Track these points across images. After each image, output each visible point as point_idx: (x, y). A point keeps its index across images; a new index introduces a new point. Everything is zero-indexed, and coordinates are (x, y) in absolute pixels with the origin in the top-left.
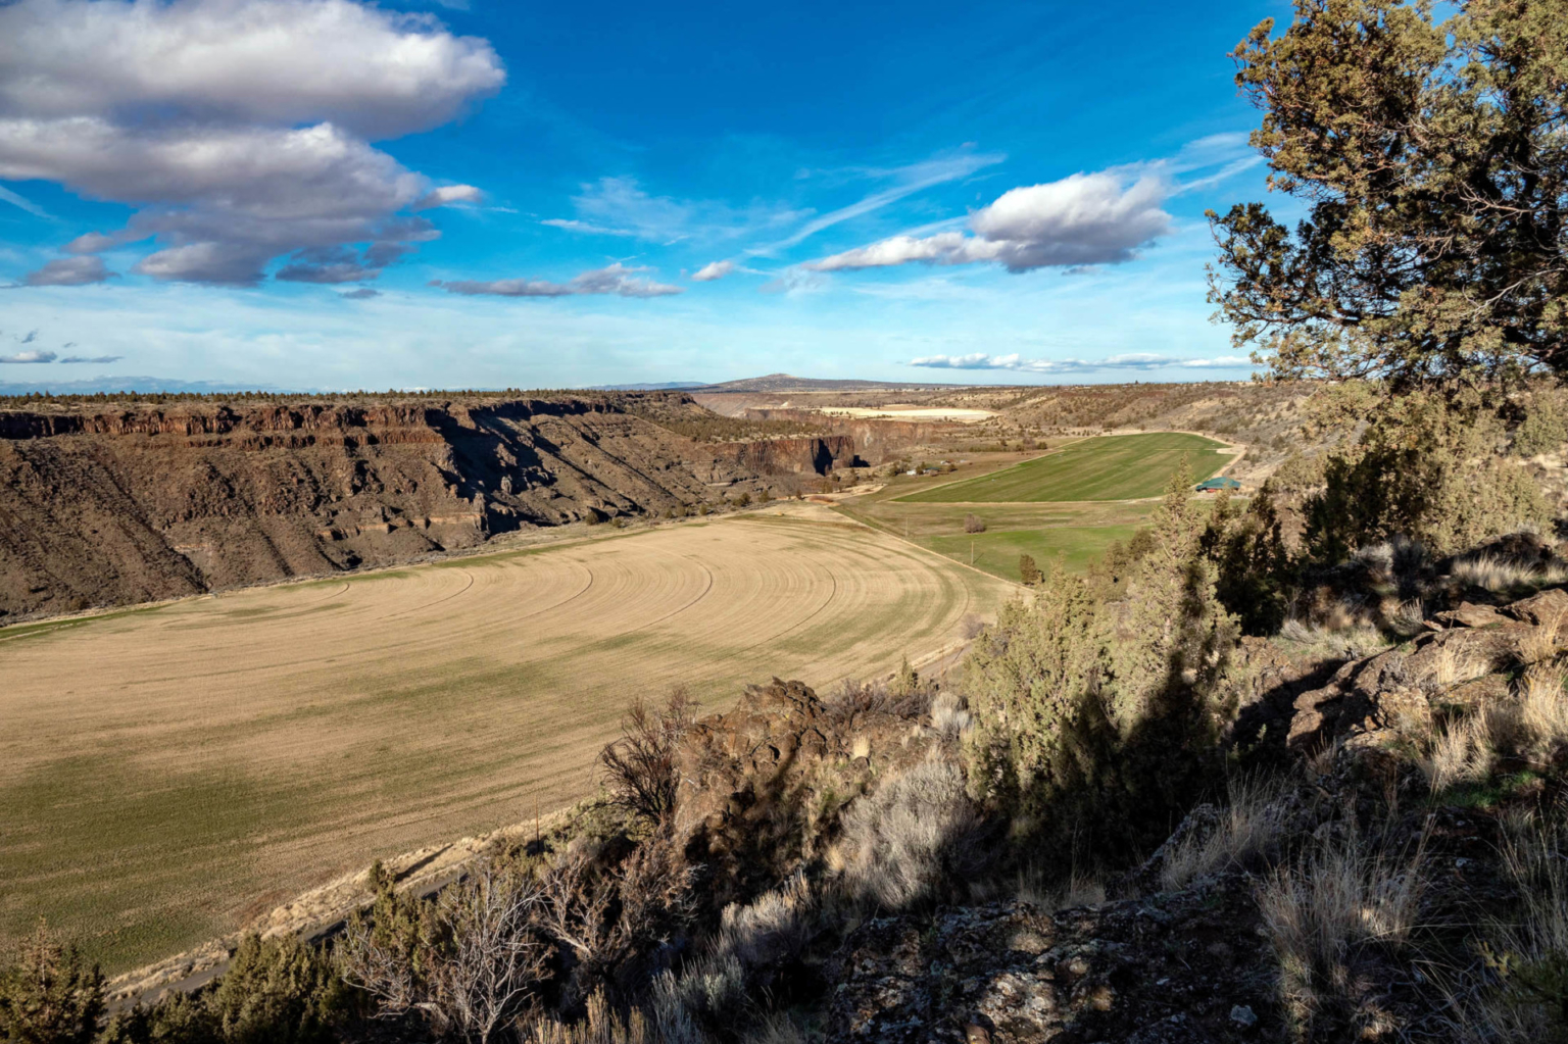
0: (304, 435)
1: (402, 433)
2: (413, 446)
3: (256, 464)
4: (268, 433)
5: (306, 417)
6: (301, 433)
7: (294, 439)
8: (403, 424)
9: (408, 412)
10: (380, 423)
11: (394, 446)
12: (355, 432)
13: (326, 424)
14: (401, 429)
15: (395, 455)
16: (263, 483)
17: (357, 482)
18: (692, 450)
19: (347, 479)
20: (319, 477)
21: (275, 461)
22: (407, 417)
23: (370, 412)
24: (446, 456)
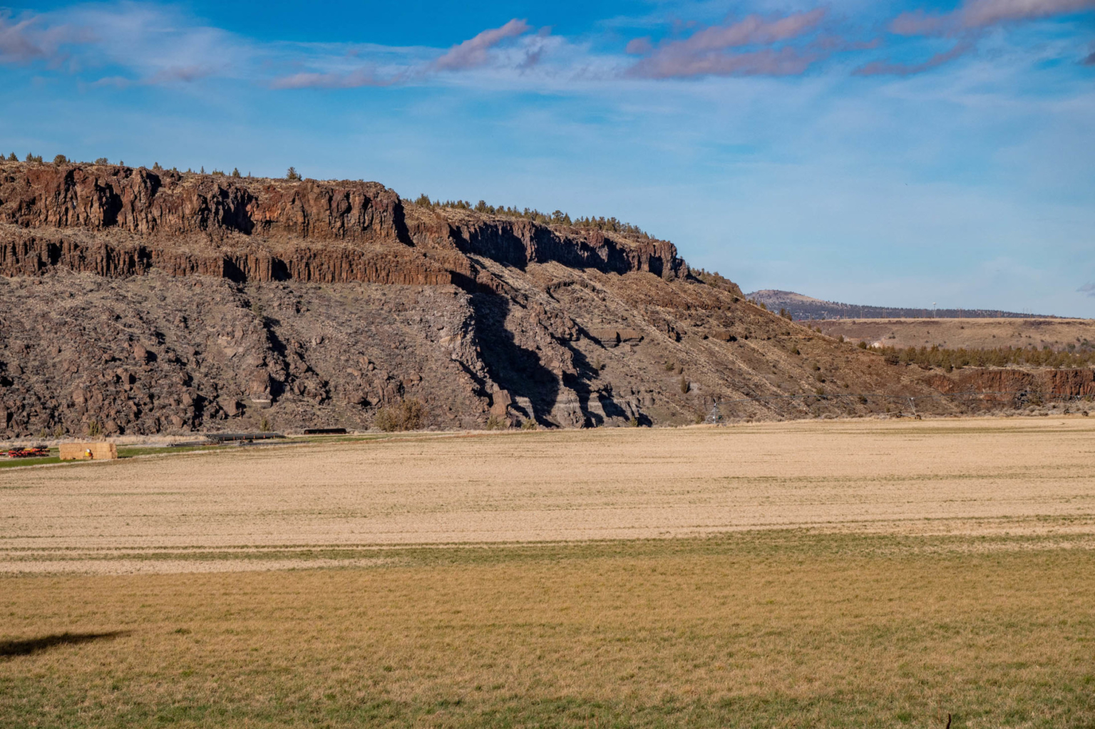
0: (129, 245)
1: (346, 255)
2: (374, 291)
3: (40, 307)
4: (49, 233)
5: (126, 200)
6: (123, 238)
7: (110, 254)
8: (344, 232)
9: (356, 201)
10: (288, 228)
11: (328, 289)
12: (237, 244)
13: (172, 219)
14: (342, 245)
15: (337, 312)
16: (68, 354)
17: (274, 369)
18: (892, 385)
19: (251, 360)
20: (186, 351)
21: (79, 301)
22: (355, 212)
23: (263, 197)
24: (459, 320)
